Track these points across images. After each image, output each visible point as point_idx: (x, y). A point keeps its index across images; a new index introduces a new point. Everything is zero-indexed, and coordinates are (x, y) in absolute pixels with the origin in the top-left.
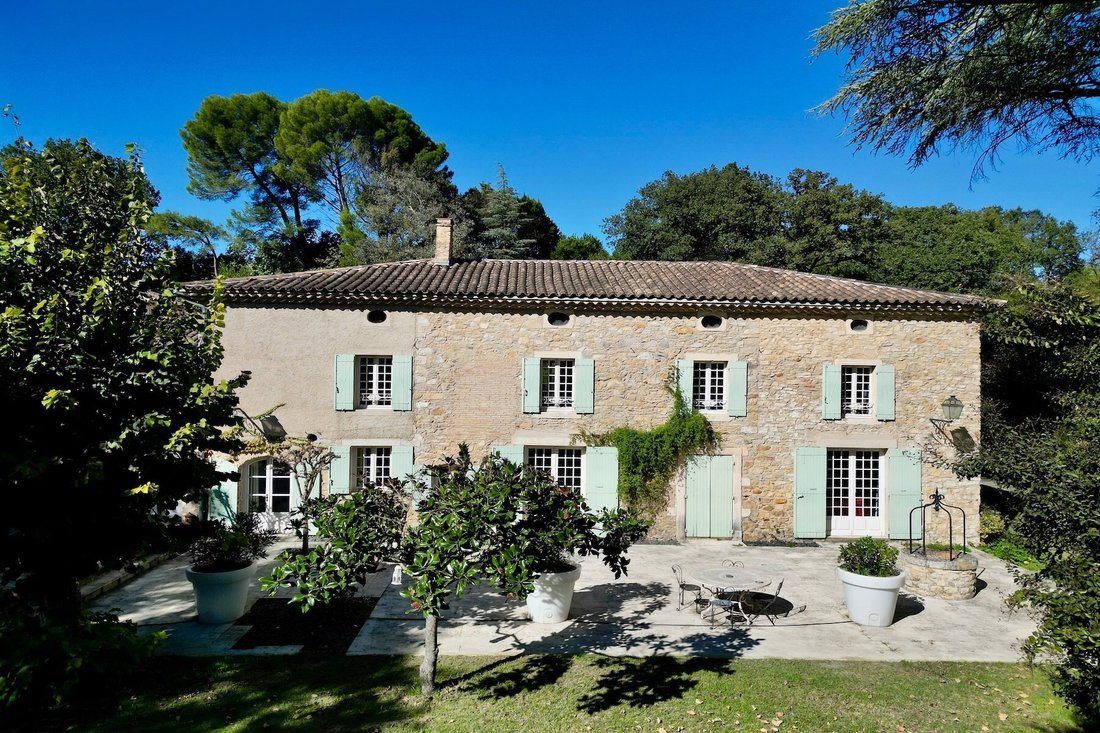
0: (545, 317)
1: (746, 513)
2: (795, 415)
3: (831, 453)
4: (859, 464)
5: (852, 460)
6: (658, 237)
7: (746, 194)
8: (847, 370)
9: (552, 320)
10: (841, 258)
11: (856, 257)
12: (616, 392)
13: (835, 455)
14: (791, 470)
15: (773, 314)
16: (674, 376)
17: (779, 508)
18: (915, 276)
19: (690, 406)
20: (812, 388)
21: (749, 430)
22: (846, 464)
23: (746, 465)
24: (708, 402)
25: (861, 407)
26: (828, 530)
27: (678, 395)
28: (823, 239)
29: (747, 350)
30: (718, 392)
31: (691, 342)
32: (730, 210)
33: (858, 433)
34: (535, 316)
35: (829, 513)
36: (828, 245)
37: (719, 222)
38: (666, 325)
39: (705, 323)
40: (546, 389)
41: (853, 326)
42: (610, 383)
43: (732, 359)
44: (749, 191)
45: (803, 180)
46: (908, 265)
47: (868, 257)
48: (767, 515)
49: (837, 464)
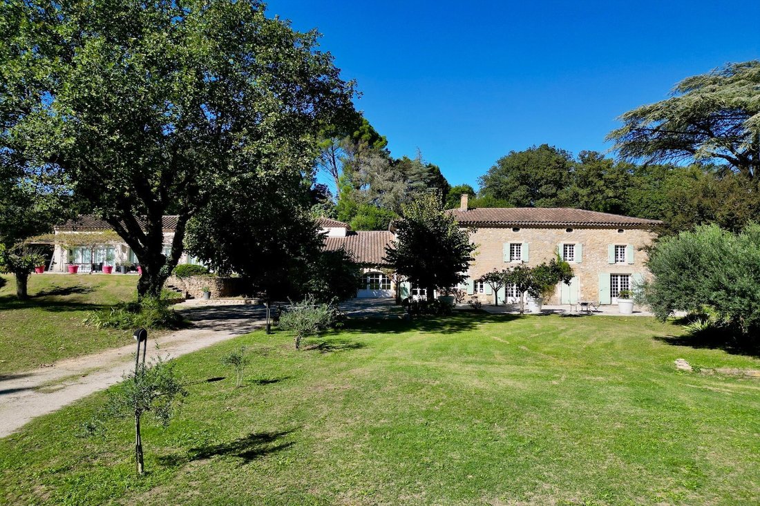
0: (512, 229)
1: (582, 296)
2: (599, 262)
3: (612, 275)
4: (621, 279)
5: (619, 278)
6: (508, 186)
7: (557, 165)
8: (617, 247)
9: (514, 230)
10: (608, 197)
11: (615, 197)
12: (537, 255)
13: (614, 276)
14: (598, 281)
15: (591, 227)
16: (557, 249)
17: (594, 294)
18: (649, 206)
19: (563, 259)
20: (605, 253)
21: (583, 268)
22: (617, 279)
23: (582, 280)
24: (568, 258)
25: (622, 259)
26: (611, 302)
27: (558, 256)
28: (599, 188)
29: (582, 240)
30: (572, 254)
31: (562, 237)
32: (549, 173)
33: (620, 269)
34: (508, 229)
35: (611, 296)
36: (602, 192)
37: (543, 179)
38: (553, 232)
39: (567, 231)
40: (512, 253)
41: (619, 231)
42: (534, 252)
43: (576, 243)
44: (558, 163)
45: (587, 156)
46: (645, 200)
47: (622, 197)
48: (590, 296)
49: (614, 279)
